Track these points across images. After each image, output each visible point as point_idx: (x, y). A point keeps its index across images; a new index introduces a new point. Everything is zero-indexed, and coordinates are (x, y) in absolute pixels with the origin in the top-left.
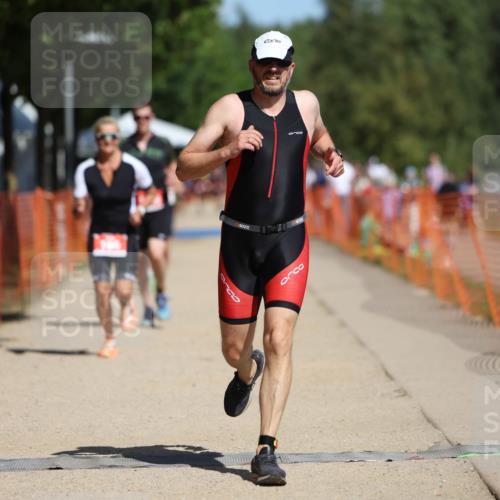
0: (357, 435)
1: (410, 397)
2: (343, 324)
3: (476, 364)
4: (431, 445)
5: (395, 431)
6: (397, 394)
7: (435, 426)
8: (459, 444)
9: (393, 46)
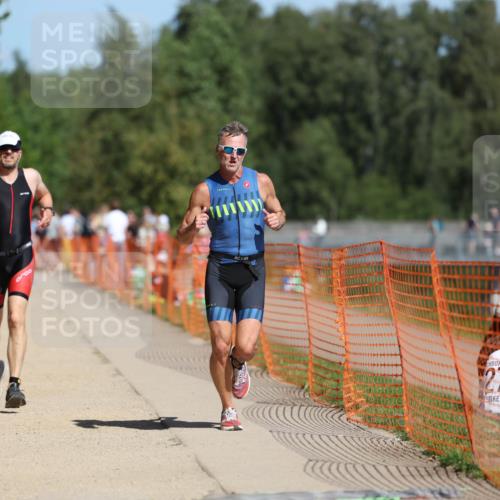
0: (132, 483)
1: (185, 446)
2: (118, 373)
3: (252, 412)
4: (206, 493)
5: (170, 481)
6: (172, 443)
7: (210, 475)
8: (233, 493)
9: (167, 97)
